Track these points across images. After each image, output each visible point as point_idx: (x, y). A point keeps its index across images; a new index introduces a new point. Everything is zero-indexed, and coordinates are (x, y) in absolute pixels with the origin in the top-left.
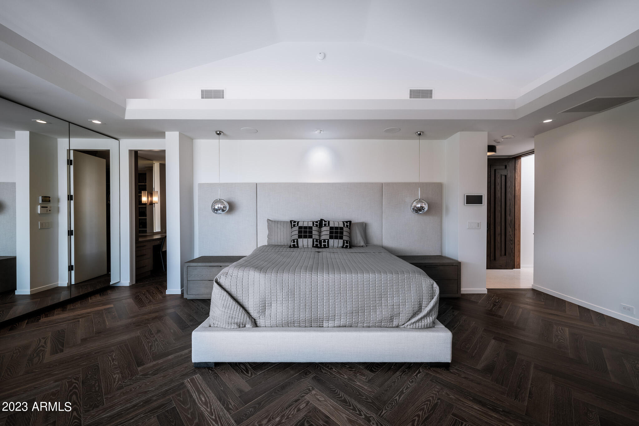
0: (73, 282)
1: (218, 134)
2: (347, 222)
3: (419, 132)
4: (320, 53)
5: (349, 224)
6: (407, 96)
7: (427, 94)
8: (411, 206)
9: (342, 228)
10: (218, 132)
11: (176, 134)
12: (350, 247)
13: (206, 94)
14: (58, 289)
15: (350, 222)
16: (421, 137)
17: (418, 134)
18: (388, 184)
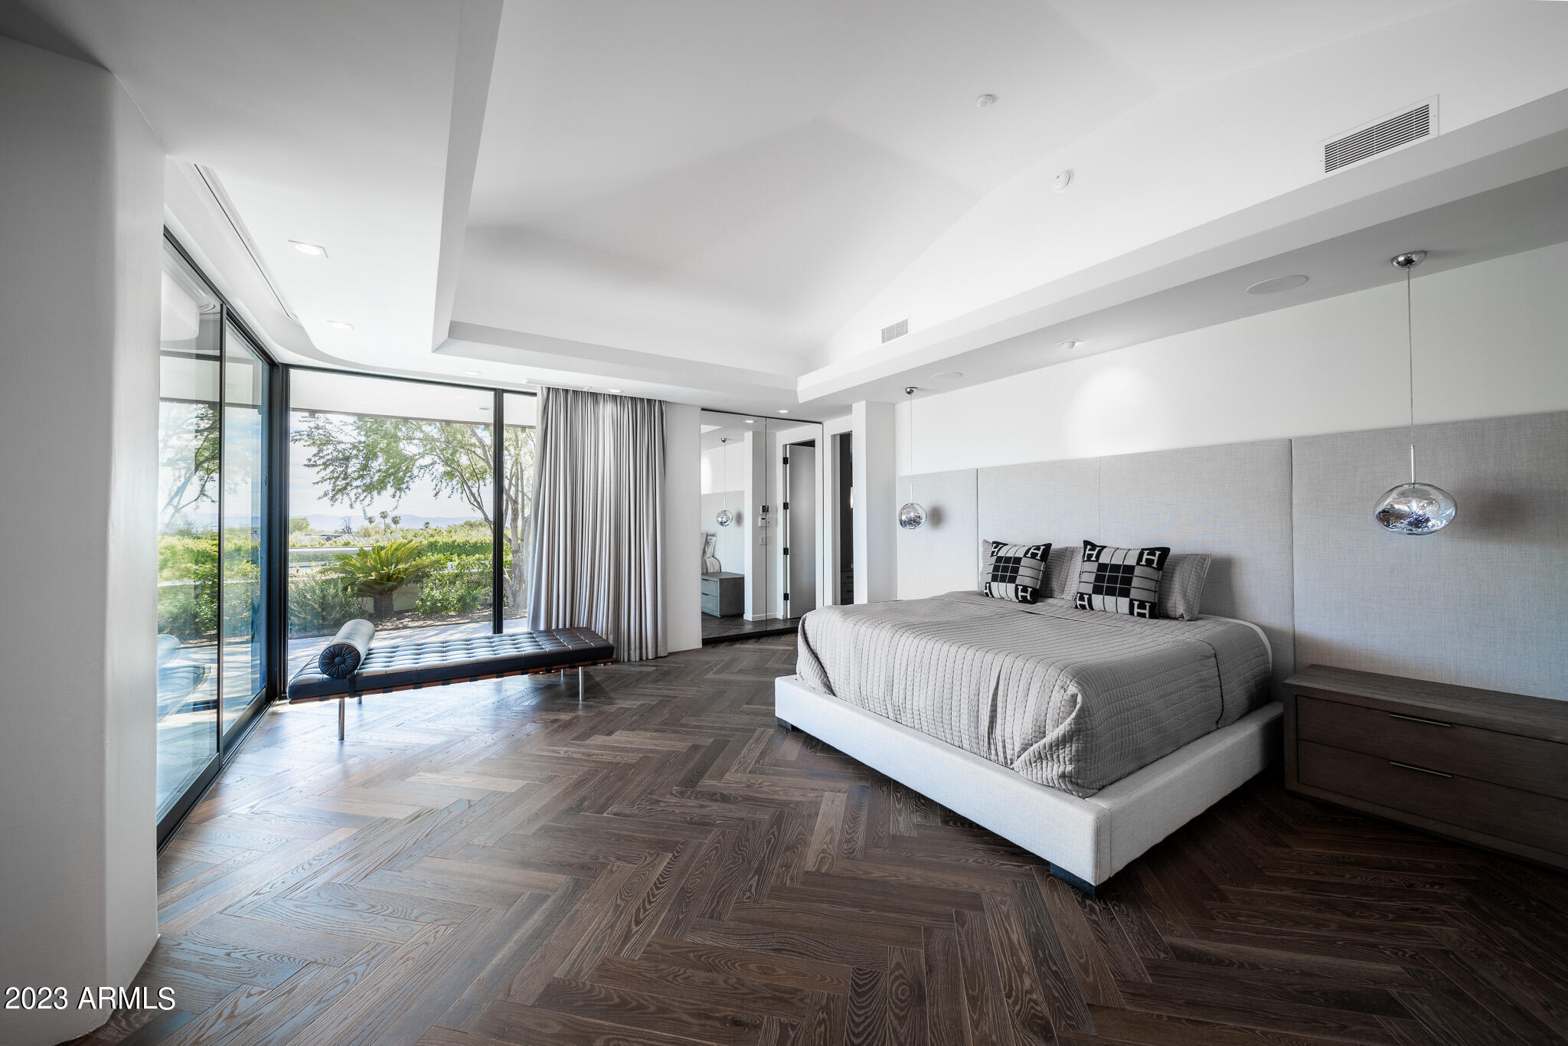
0: (789, 617)
1: (909, 393)
2: (1152, 551)
3: (1404, 255)
4: (1058, 177)
5: (1160, 559)
6: (1313, 169)
7: (1415, 123)
8: (1374, 512)
9: (1130, 569)
10: (908, 390)
11: (863, 403)
12: (1153, 616)
13: (889, 334)
14: (775, 620)
15: (1165, 551)
16: (1413, 269)
17: (1398, 263)
18: (1313, 442)
